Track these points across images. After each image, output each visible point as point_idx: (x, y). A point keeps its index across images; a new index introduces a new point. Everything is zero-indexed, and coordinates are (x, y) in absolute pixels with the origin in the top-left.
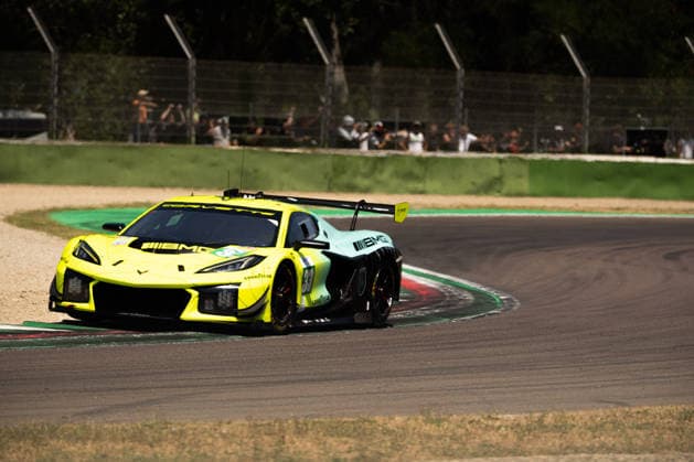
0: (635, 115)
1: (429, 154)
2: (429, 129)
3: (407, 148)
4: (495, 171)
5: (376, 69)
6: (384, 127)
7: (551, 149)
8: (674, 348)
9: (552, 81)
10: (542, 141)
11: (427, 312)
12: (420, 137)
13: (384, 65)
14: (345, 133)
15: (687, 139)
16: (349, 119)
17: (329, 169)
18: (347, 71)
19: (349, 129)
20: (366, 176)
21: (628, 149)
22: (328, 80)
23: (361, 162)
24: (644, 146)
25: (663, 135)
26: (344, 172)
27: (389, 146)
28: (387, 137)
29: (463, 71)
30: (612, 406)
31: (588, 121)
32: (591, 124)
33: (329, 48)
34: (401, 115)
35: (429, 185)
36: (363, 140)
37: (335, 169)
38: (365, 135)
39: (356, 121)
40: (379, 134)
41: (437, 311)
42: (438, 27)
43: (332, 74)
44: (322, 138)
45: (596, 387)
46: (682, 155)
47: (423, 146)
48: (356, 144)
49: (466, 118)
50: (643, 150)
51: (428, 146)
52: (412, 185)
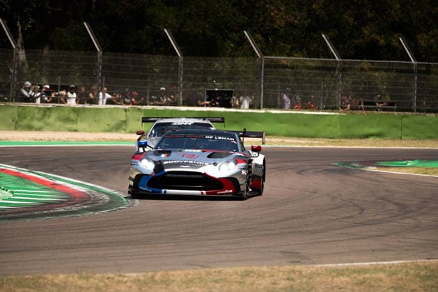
0: (211, 81)
1: (81, 106)
2: (80, 90)
3: (66, 102)
4: (122, 117)
5: (46, 51)
6: (50, 88)
7: (158, 103)
8: (238, 230)
9: (158, 59)
10: (153, 97)
11: (80, 208)
12: (75, 95)
13: (51, 49)
14: (25, 93)
15: (245, 96)
16: (28, 83)
17: (16, 115)
18: (26, 52)
19: (28, 90)
20: (40, 120)
21: (208, 103)
22: (15, 58)
23: (36, 111)
24: (218, 101)
25: (230, 94)
26: (25, 118)
27: (54, 101)
28: (53, 95)
29: (101, 52)
30: (198, 267)
31: (182, 85)
32: (184, 86)
33: (15, 38)
34: (62, 81)
35: (80, 125)
36: (37, 97)
37: (19, 116)
38: (39, 94)
39: (32, 85)
40: (48, 93)
41: (86, 207)
42: (85, 24)
43: (17, 54)
44: (11, 96)
45: (188, 255)
46: (242, 106)
47: (76, 101)
48: (32, 99)
49: (104, 83)
50: (217, 103)
51: (79, 101)
52: (69, 126)
